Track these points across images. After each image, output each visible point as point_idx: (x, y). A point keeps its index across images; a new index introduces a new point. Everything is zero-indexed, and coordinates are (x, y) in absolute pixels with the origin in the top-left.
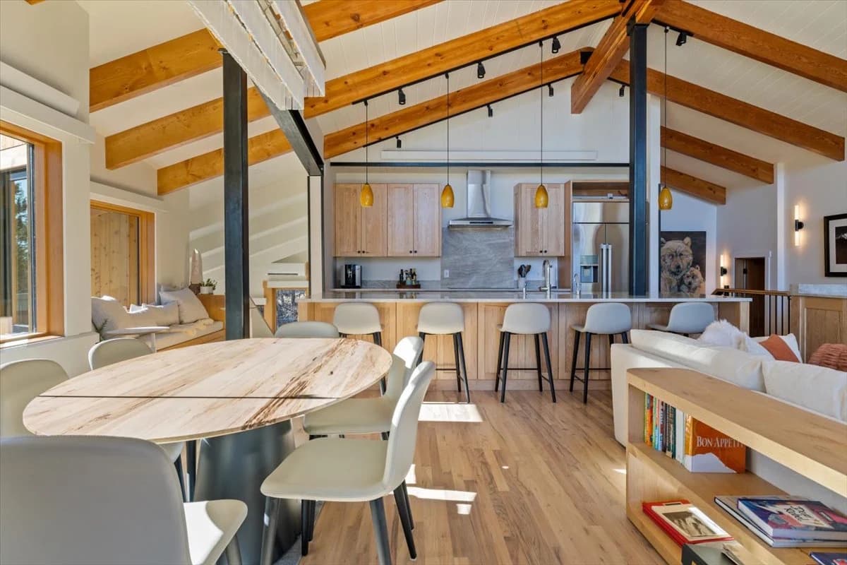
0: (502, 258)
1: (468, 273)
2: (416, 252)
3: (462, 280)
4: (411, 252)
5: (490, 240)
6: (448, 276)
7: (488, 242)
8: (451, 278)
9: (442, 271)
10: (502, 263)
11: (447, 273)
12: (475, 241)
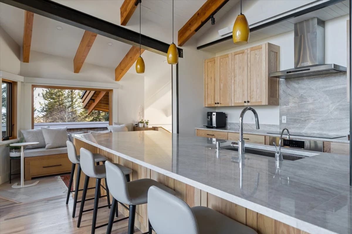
0: (341, 105)
1: (303, 119)
2: (248, 102)
3: (298, 125)
4: (245, 102)
5: (326, 87)
6: (285, 122)
7: (324, 90)
8: (288, 123)
9: (281, 116)
10: (341, 110)
11: (284, 119)
12: (310, 89)
